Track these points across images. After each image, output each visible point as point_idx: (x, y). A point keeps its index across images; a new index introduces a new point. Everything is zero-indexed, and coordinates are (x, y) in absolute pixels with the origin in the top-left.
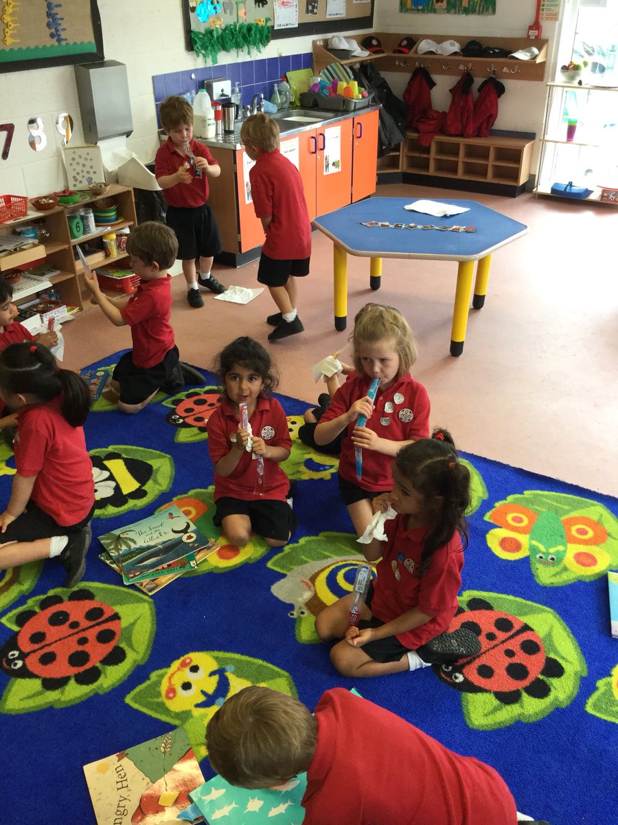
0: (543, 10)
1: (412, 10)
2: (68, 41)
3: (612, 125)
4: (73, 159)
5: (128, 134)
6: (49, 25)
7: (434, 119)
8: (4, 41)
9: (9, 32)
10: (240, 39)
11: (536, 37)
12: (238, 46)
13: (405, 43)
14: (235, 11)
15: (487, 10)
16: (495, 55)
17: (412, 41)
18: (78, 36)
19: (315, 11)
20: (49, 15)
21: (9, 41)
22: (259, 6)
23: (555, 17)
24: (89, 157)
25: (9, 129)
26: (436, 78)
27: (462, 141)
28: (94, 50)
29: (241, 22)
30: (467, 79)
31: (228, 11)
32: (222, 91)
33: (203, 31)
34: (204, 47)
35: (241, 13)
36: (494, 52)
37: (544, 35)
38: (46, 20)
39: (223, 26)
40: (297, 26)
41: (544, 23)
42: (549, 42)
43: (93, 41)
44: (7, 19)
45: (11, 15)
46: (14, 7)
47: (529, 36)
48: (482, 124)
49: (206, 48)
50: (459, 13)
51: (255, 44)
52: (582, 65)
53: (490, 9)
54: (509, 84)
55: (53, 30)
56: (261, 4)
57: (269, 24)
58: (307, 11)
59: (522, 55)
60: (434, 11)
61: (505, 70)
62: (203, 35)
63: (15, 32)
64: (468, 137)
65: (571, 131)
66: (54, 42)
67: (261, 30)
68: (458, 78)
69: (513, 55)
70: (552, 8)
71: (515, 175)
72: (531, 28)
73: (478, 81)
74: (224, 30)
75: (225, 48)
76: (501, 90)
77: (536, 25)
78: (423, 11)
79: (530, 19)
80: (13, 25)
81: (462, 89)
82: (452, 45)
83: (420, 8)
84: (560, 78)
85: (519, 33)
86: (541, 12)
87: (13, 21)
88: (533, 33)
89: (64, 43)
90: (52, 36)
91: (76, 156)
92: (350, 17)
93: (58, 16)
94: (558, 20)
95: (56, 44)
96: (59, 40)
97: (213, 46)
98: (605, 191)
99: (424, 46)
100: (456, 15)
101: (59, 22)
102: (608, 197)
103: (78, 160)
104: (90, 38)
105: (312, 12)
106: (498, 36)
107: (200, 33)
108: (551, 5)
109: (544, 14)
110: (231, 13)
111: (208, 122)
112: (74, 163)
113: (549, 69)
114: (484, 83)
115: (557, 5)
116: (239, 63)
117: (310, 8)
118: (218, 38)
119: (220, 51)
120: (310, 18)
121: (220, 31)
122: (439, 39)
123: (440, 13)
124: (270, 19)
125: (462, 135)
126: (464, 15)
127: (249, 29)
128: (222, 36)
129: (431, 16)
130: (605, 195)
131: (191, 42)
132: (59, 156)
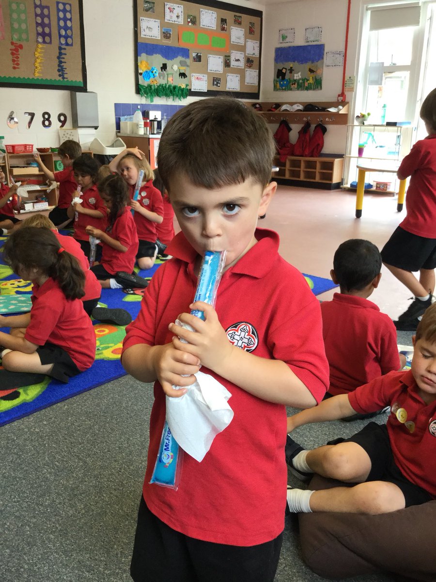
0: (346, 86)
1: (279, 89)
2: (68, 79)
3: (381, 147)
4: (64, 135)
5: (96, 128)
6: (59, 71)
7: (288, 147)
8: (34, 74)
9: (37, 70)
10: (168, 92)
11: (342, 100)
12: (167, 95)
13: (274, 106)
14: (166, 78)
15: (318, 88)
16: (319, 110)
17: (278, 105)
18: (74, 77)
19: (219, 85)
20: (59, 66)
21: (37, 75)
22: (182, 78)
23: (352, 90)
24: (72, 134)
25: (32, 115)
26: (292, 126)
27: (303, 159)
28: (82, 85)
29: (169, 83)
30: (307, 125)
31: (162, 77)
32: (155, 116)
33: (146, 85)
34: (146, 93)
35: (170, 79)
36: (318, 109)
37: (347, 100)
38: (57, 68)
39: (158, 85)
40: (206, 91)
41: (346, 93)
42: (350, 103)
43: (82, 81)
44: (37, 65)
45: (39, 63)
46: (41, 60)
47: (338, 100)
48: (314, 149)
49: (147, 94)
50: (303, 90)
51: (177, 96)
52: (367, 115)
53: (319, 87)
54: (330, 127)
55: (60, 73)
56: (183, 77)
57: (188, 88)
58: (213, 84)
59: (333, 110)
60: (291, 90)
61: (327, 119)
62: (146, 87)
63: (40, 71)
64: (306, 156)
65: (361, 151)
66: (61, 78)
67: (182, 90)
68: (302, 125)
69: (328, 109)
70: (351, 85)
71: (330, 177)
72: (339, 96)
73: (313, 126)
74: (158, 87)
75: (158, 95)
76: (324, 130)
77: (342, 94)
78: (285, 89)
79: (340, 92)
80: (40, 68)
81: (304, 131)
82: (298, 106)
83: (284, 88)
84: (356, 123)
85: (334, 99)
86: (345, 87)
87: (40, 66)
88: (341, 98)
89: (65, 80)
90: (60, 75)
91: (65, 133)
92: (241, 91)
93: (64, 67)
94: (353, 91)
95: (62, 80)
96: (64, 78)
97: (151, 93)
98: (378, 183)
99: (284, 107)
100: (302, 91)
101: (64, 70)
102: (379, 187)
103: (66, 135)
104: (80, 79)
105: (217, 85)
106: (324, 101)
107: (144, 86)
108: (350, 84)
109: (346, 89)
110: (163, 79)
111: (140, 126)
112: (64, 136)
113: (350, 118)
114: (316, 127)
115: (353, 84)
116: (168, 105)
117: (215, 83)
118: (154, 90)
119: (155, 96)
120: (215, 88)
121: (156, 87)
122: (292, 104)
123: (293, 91)
124: (188, 85)
125: (302, 156)
126: (306, 91)
127: (175, 87)
128: (157, 89)
129: (290, 92)
130: (378, 186)
131: (139, 90)
132: (58, 133)
